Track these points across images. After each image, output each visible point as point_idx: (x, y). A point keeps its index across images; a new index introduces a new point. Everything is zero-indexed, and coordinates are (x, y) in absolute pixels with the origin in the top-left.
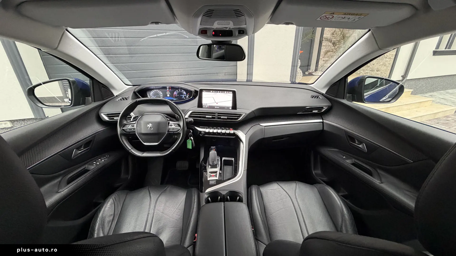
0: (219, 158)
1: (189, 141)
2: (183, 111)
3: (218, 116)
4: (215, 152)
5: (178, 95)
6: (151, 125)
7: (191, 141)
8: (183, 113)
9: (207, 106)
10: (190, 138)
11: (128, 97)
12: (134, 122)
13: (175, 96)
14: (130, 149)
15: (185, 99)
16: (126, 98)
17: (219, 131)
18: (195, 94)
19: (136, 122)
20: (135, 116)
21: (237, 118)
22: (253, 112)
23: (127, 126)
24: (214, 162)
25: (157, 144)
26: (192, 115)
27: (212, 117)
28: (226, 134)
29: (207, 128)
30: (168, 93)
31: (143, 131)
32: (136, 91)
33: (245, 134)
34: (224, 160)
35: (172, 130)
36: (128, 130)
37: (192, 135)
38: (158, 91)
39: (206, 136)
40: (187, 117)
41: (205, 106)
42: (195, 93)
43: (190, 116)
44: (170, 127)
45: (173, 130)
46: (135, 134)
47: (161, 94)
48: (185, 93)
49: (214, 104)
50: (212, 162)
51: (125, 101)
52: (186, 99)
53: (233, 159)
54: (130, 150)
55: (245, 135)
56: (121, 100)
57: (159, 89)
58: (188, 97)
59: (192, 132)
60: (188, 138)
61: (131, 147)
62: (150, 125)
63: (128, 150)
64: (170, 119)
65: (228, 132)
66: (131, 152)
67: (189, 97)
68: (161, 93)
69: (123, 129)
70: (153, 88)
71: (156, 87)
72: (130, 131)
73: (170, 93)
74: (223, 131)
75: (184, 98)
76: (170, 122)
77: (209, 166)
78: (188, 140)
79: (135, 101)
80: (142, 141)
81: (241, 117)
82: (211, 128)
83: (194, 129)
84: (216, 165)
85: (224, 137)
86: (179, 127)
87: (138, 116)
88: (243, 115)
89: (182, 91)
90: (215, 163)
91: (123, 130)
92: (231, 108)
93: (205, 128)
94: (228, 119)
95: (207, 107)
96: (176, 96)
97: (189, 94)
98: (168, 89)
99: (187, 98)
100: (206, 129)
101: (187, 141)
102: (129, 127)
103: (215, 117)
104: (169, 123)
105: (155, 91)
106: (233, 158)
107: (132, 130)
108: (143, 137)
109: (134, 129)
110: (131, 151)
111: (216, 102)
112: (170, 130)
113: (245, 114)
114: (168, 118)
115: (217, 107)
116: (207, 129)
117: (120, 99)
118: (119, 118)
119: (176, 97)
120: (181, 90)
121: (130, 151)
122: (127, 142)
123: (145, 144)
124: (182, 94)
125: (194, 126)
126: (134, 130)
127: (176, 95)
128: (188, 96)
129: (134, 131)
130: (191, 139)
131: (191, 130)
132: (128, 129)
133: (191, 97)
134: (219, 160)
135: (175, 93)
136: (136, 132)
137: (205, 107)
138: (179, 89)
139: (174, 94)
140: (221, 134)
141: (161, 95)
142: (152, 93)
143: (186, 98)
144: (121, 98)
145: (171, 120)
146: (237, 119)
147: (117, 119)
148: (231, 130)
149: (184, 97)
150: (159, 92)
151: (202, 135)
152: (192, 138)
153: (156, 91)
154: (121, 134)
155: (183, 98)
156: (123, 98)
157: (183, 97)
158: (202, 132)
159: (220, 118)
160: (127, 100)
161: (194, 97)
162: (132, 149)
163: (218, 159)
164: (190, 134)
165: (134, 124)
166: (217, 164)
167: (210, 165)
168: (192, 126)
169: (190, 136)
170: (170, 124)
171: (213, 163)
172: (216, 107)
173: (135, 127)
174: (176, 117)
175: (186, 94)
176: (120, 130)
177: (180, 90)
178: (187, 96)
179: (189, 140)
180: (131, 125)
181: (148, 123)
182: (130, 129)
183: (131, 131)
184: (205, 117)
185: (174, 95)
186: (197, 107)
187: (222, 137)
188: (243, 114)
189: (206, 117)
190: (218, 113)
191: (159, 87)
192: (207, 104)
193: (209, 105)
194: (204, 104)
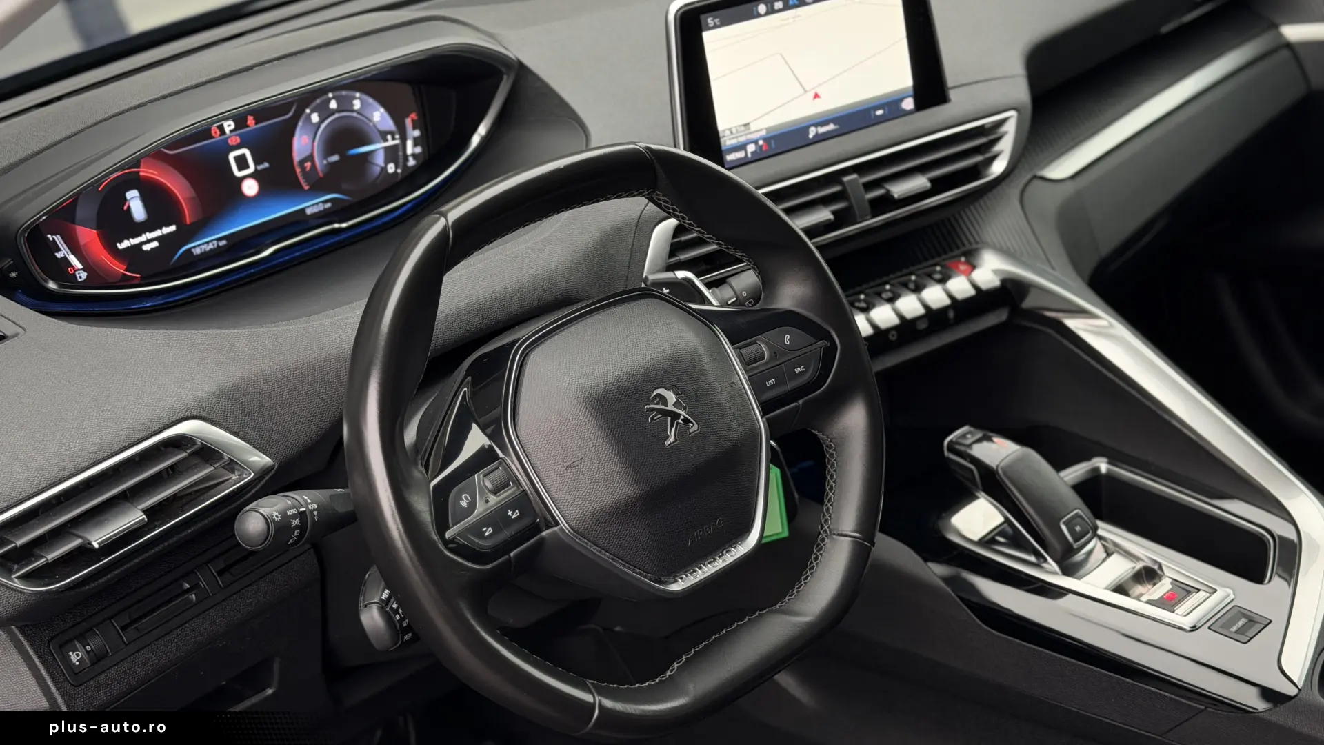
6: (670, 404)
9: (756, 142)
27: (834, 213)
28: (952, 314)
41: (743, 147)
48: (379, 116)
49: (801, 110)
50: (1065, 525)
62: (667, 404)
65: (959, 287)
85: (948, 338)
92: (908, 104)
95: (751, 148)
96: (313, 167)
97: (413, 116)
99: (412, 162)
102: (483, 508)
111: (805, 92)
112: (768, 398)
113: (1015, 113)
115: (822, 130)
119: (317, 185)
120: (345, 104)
124: (362, 133)
126: (523, 515)
135: (302, 143)
137: (741, 154)
140: (923, 326)
148: (966, 271)
159: (890, 202)
172: (812, 132)
175: (390, 124)
188: (1007, 118)
190: (859, 170)
192: (753, 127)
193: (764, 133)
194: (732, 133)
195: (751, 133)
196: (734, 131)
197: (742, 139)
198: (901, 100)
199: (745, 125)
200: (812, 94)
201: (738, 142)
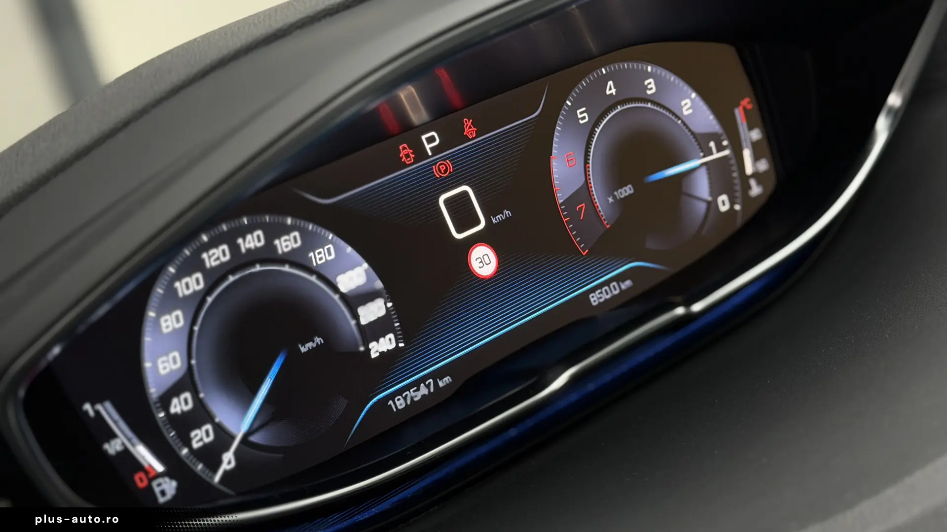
5: (627, 191)
13: (591, 228)
30: (459, 206)
38: (267, 255)
58: (762, 166)
68: (344, 264)
75: (723, 203)
89: (651, 86)
98: (430, 141)
99: (756, 190)
105: (215, 277)
124: (669, 140)
127: (586, 194)
135: (566, 167)
139: (561, 198)
141: (355, 300)
155: (712, 205)
157: (702, 187)
177: (611, 89)
178: (747, 154)
185: (572, 206)
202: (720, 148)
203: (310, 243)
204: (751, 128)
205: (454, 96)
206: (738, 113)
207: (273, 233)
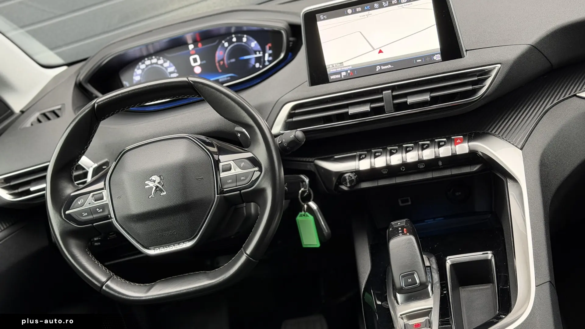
0: (433, 260)
1: (303, 218)
2: (260, 109)
3: (395, 97)
4: (411, 239)
5: (233, 60)
6: (156, 182)
7: (311, 218)
8: (263, 118)
9: (346, 71)
10: (306, 206)
11: (59, 107)
12: (101, 185)
13: (223, 67)
14: (103, 279)
15: (259, 69)
16: (54, 112)
17: (412, 157)
18: (291, 39)
19: (105, 184)
20: (96, 165)
21: (470, 88)
22: (534, 49)
23: (79, 203)
24: (413, 274)
25: (188, 245)
26: (295, 119)
27: (371, 108)
28: (440, 163)
29: (360, 155)
30: (195, 60)
31: (136, 209)
32: (81, 77)
33: (520, 147)
34: (453, 266)
35: (235, 185)
36: (86, 217)
37: (309, 194)
38: (157, 63)
39: (364, 185)
40: (277, 129)
41: (340, 73)
42: (293, 36)
43: (289, 126)
44: (223, 175)
45: (238, 184)
46: (111, 224)
47: (172, 69)
48: (254, 44)
49: (372, 58)
50: (403, 277)
51: (55, 121)
52: (264, 66)
53: (489, 255)
54: (103, 284)
55: (521, 149)
56: (39, 121)
57: (158, 53)
58: (271, 58)
59: (309, 182)
60: (301, 209)
61: (104, 274)
62: (154, 182)
63: (99, 285)
64: (218, 148)
65: (445, 151)
66: (107, 290)
67: (275, 56)
68: (170, 66)
69: (69, 214)
70: (138, 54)
71: (147, 46)
72: (91, 217)
73: (201, 60)
74: (428, 154)
75: (257, 65)
76: (222, 158)
77: (398, 295)
78: (301, 216)
79: (87, 108)
80: (138, 242)
81: (488, 82)
82: (376, 153)
83: (313, 169)
84: (424, 286)
85: (436, 174)
86: (257, 169)
87: (106, 164)
88: (493, 74)
89: (245, 40)
90: (418, 281)
91: (70, 217)
92: (438, 57)
93: (353, 158)
94: (434, 100)
95: (344, 74)
96: (224, 63)
97: (270, 45)
98: (191, 47)
99: (267, 63)
100: (360, 159)
101: (298, 218)
102: (86, 206)
103: (383, 107)
104: (217, 162)
105: (147, 66)
106: (489, 252)
107: (97, 212)
108: (139, 227)
109: (104, 207)
110: (108, 287)
111: (374, 49)
112: (227, 187)
113: (499, 65)
114: (211, 145)
115: (383, 68)
116: (363, 158)
117: (36, 120)
118: (46, 185)
119: (225, 70)
120: (239, 39)
121: (104, 288)
122: (89, 260)
123: (152, 252)
124: (246, 51)
125: (311, 160)
126: (103, 211)
127: (223, 60)
128: (270, 55)
129: (106, 213)
130: (310, 210)
131: (303, 177)
132: (85, 211)
133: (282, 56)
134: (434, 266)
135: (219, 54)
136: (113, 216)
137: (338, 76)
138: (231, 34)
139: (217, 59)
140: (422, 166)
141: (171, 73)
142: (137, 75)
143: (264, 61)
144: (37, 115)
145: (222, 151)
146: (474, 92)
147: (43, 189)
148: (459, 143)
149: (256, 62)
150: (162, 65)
151: (348, 185)
152: (313, 205)
153: (152, 64)
154: (67, 234)
155: (254, 66)
156: (44, 115)
157: (253, 62)
158: (346, 175)
159: (404, 106)
160: (58, 116)
161: (292, 52)
162: (111, 281)
163: (427, 264)
164: (303, 192)
165: (102, 189)
166: (424, 279)
167: (401, 291)
168: (304, 159)
169: (307, 199)
170: (221, 165)
171: (410, 280)
172: (378, 68)
173: (105, 198)
174: (239, 135)
175: (259, 48)
176: (61, 220)
177: (234, 40)
178: (266, 55)
179: (303, 213)
180: (92, 194)
181: (148, 175)
182: (91, 211)
183: (95, 216)
184: (345, 116)
185: (219, 62)
186: (307, 83)
187: (429, 176)
188: (494, 68)
189: (348, 112)
190: (393, 88)
191: (158, 47)
192: (345, 64)
193: (351, 67)
194: (333, 66)
195: (344, 67)
196: (334, 65)
197: (339, 70)
198: (434, 55)
199: (340, 63)
200: (378, 50)
201: (336, 71)
202: (260, 53)
203: (165, 62)
204: (270, 49)
205: (198, 39)
206: (267, 47)
207: (158, 59)
